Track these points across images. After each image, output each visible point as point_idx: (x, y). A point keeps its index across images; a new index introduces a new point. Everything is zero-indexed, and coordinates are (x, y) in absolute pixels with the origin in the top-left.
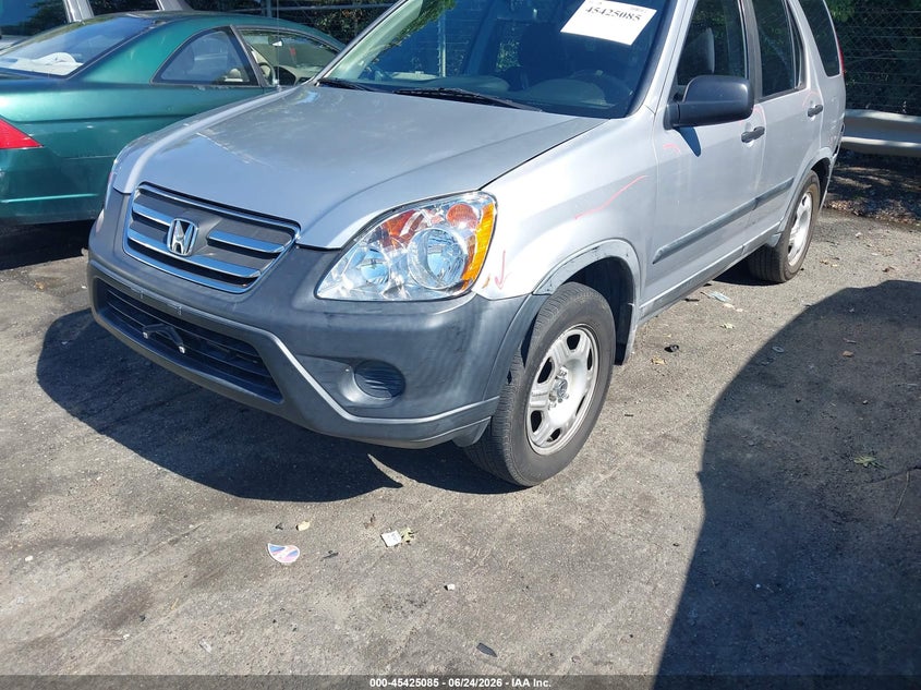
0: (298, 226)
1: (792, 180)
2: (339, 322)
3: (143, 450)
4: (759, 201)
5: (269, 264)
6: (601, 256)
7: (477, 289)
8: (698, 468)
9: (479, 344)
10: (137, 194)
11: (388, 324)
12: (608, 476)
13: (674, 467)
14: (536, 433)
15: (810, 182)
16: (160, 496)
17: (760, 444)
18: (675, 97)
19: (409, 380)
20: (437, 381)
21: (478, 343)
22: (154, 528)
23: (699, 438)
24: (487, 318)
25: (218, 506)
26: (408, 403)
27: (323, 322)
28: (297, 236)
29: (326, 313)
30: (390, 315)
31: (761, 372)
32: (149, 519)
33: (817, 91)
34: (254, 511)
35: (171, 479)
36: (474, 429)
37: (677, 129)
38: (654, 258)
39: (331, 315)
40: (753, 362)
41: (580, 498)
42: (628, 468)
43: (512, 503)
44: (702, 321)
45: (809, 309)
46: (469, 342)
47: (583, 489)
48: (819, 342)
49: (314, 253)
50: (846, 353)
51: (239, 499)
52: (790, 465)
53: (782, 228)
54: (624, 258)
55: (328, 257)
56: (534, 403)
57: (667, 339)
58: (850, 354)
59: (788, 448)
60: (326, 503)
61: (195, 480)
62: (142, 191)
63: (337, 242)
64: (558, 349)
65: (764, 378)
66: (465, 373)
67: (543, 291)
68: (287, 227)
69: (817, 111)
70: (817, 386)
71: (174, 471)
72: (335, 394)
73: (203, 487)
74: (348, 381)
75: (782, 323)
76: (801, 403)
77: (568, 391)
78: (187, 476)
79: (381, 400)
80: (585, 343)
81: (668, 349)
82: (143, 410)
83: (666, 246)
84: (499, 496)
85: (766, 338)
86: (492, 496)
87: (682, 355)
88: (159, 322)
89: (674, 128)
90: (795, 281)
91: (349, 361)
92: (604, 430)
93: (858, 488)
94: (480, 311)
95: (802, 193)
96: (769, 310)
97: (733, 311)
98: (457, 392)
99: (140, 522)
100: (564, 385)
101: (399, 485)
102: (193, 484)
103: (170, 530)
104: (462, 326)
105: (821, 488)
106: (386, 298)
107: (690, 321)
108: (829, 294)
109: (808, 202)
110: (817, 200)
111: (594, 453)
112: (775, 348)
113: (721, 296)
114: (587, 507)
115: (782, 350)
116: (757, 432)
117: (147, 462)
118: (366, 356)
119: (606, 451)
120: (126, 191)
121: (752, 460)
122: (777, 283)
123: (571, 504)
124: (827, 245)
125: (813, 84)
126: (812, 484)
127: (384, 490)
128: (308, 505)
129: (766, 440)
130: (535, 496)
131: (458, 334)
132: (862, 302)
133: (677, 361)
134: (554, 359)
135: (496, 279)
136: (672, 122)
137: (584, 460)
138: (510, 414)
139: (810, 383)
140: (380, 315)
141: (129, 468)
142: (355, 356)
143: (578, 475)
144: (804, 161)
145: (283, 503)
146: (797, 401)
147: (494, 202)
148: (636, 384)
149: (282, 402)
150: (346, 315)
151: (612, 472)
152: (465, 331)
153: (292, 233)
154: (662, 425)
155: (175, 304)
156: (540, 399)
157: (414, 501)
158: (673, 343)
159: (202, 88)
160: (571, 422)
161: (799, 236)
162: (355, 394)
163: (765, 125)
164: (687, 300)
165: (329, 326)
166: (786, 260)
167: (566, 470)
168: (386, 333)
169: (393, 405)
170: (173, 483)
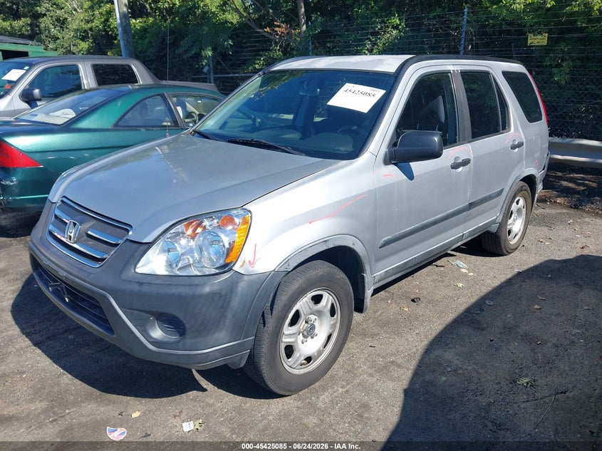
0: (131, 226)
1: (502, 191)
2: (145, 289)
3: (55, 358)
4: (471, 205)
5: (114, 251)
6: (331, 246)
7: (236, 268)
8: (405, 387)
9: (237, 304)
10: (59, 203)
11: (174, 290)
12: (345, 389)
13: (391, 385)
14: (290, 360)
15: (521, 190)
16: (56, 389)
17: (455, 371)
18: (393, 144)
19: (187, 326)
20: (207, 327)
21: (235, 303)
22: (45, 411)
23: (413, 365)
24: (242, 286)
25: (88, 398)
26: (189, 341)
27: (136, 288)
28: (130, 233)
29: (138, 283)
30: (176, 285)
31: (472, 318)
32: (44, 405)
33: (519, 133)
34: (109, 402)
35: (67, 379)
36: (239, 357)
37: (395, 164)
38: (380, 245)
39: (141, 284)
40: (468, 311)
41: (321, 405)
42: (359, 384)
43: (275, 405)
44: (442, 282)
45: (519, 273)
46: (229, 302)
47: (324, 399)
48: (519, 299)
49: (136, 245)
50: (536, 307)
51: (103, 393)
52: (472, 387)
53: (499, 220)
54: (351, 246)
55: (143, 247)
56: (286, 340)
57: (415, 293)
58: (538, 307)
59: (474, 374)
60: (155, 400)
61: (81, 380)
62: (62, 201)
63: (149, 239)
64: (303, 304)
65: (472, 323)
66: (227, 322)
67: (282, 269)
68: (125, 227)
69: (520, 145)
70: (509, 330)
71: (70, 373)
72: (144, 334)
73: (84, 385)
74: (153, 326)
75: (496, 283)
76: (493, 342)
77: (316, 331)
78: (76, 377)
79: (173, 338)
80: (327, 300)
81: (413, 300)
82: (66, 331)
83: (388, 237)
84: (268, 400)
85: (482, 294)
86: (263, 400)
87: (422, 305)
88: (58, 282)
89: (393, 164)
90: (516, 254)
91: (153, 313)
92: (353, 357)
93: (516, 406)
94: (238, 283)
95: (514, 197)
96: (491, 275)
97: (466, 275)
98: (222, 335)
99: (40, 405)
100: (313, 327)
101: (205, 390)
102: (78, 382)
103: (54, 413)
104: (224, 293)
105: (490, 404)
106: (178, 273)
107: (434, 281)
108: (537, 263)
109: (522, 202)
110: (530, 201)
111: (341, 373)
112: (487, 302)
113: (460, 263)
114: (323, 411)
115: (492, 303)
116: (456, 361)
117: (56, 366)
118: (162, 310)
119: (349, 371)
120: (53, 201)
121: (446, 381)
122: (502, 255)
123: (312, 409)
124: (546, 229)
125: (516, 129)
126: (483, 401)
127: (195, 392)
128: (143, 400)
129: (460, 368)
130: (292, 402)
131: (220, 297)
132: (559, 270)
133: (419, 309)
134: (301, 311)
135: (250, 262)
136: (391, 159)
137: (332, 377)
138: (265, 348)
139: (504, 328)
140: (170, 285)
141: (44, 370)
142: (154, 310)
143: (324, 388)
144: (512, 176)
145: (129, 398)
146: (491, 341)
147: (250, 215)
148: (384, 324)
149: (115, 336)
150: (149, 284)
151: (348, 387)
152: (226, 295)
153: (128, 231)
154: (393, 354)
155: (63, 272)
156: (290, 338)
157: (211, 401)
158: (418, 296)
159: (143, 130)
160: (320, 353)
161: (517, 225)
162: (157, 333)
163: (471, 157)
164: (437, 266)
165: (140, 291)
166: (506, 240)
167: (317, 384)
168: (172, 295)
169: (179, 342)
170: (66, 381)
